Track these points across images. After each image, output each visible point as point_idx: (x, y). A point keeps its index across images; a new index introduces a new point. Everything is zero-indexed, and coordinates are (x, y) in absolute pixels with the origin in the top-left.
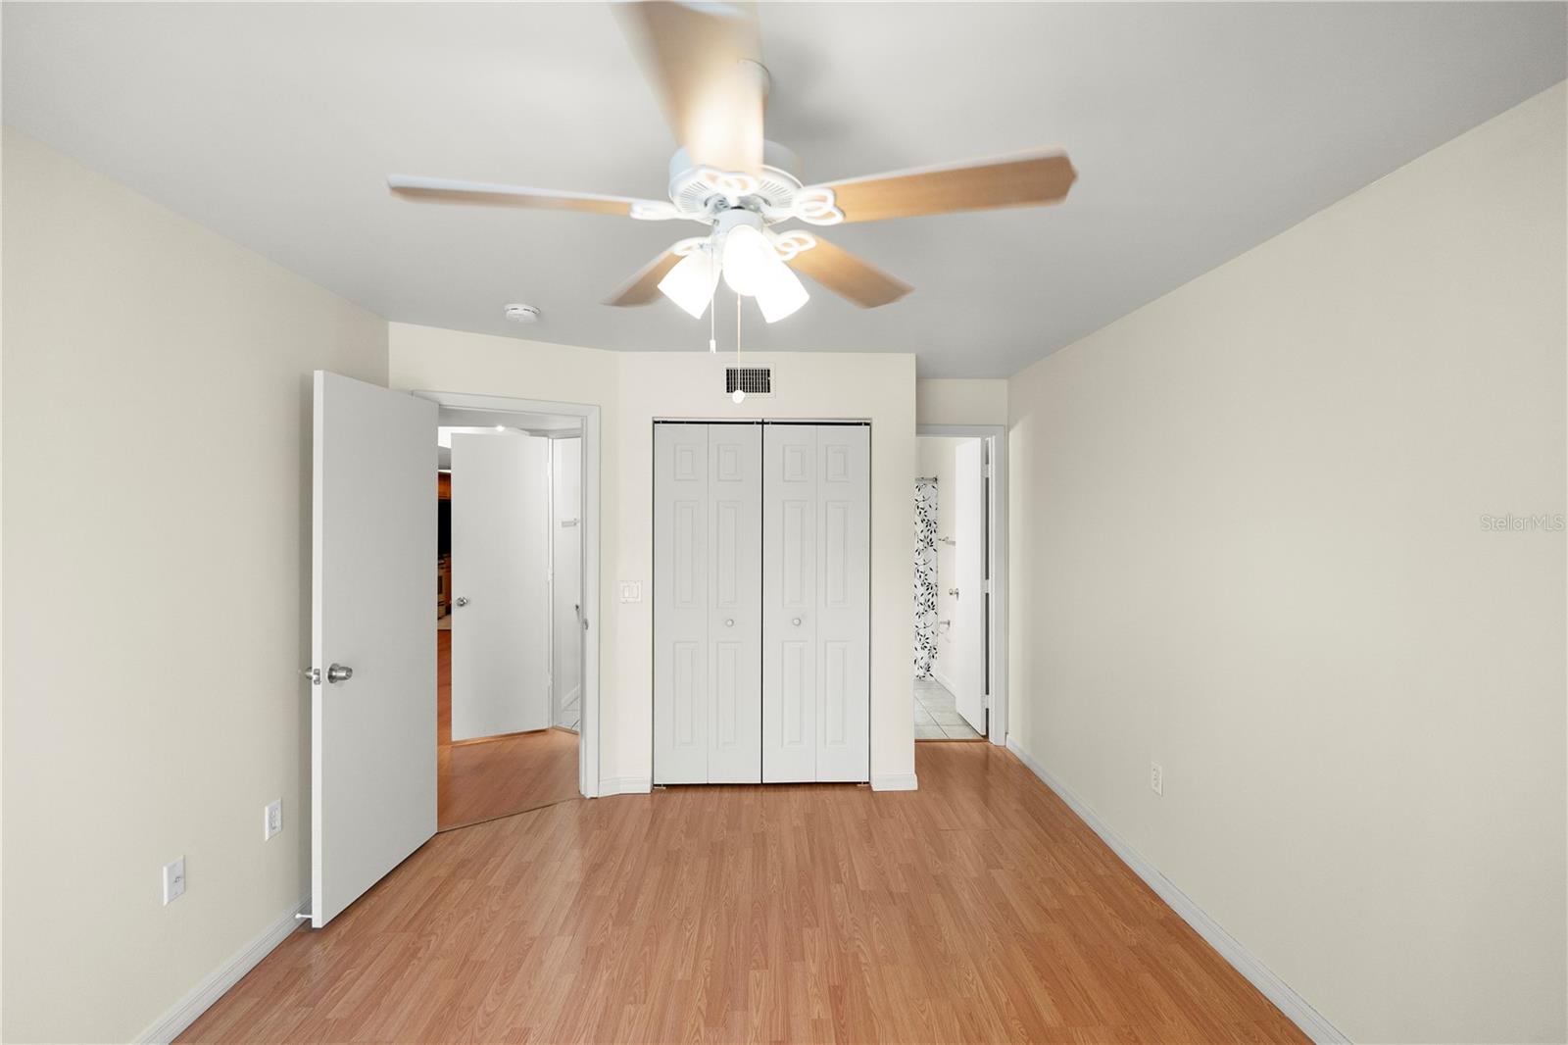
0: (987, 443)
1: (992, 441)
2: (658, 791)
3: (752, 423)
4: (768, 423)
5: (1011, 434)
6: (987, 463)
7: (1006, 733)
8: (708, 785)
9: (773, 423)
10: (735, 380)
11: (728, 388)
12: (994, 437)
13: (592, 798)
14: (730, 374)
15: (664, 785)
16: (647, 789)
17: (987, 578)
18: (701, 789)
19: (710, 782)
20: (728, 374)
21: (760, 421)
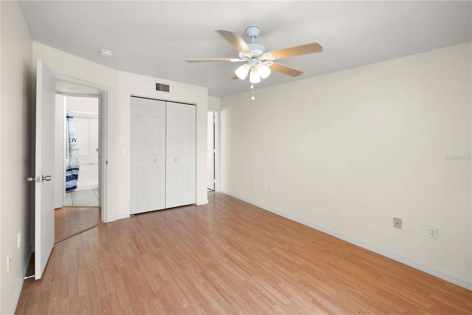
0: (214, 113)
1: (216, 113)
2: (132, 217)
3: (163, 100)
4: (167, 101)
5: (221, 112)
6: (214, 118)
7: (220, 188)
8: (148, 212)
9: (169, 101)
10: (158, 87)
11: (156, 89)
12: (217, 112)
13: (109, 222)
14: (157, 85)
15: (133, 214)
16: (129, 216)
17: (214, 148)
18: (146, 213)
19: (149, 211)
20: (156, 85)
21: (165, 100)
